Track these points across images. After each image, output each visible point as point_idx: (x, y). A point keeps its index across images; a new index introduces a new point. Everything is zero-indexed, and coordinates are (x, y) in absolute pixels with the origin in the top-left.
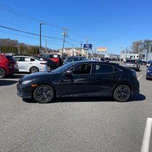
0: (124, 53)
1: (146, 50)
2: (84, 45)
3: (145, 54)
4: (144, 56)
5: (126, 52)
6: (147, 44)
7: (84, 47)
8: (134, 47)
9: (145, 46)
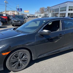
0: (36, 13)
1: (48, 12)
2: (18, 9)
3: (48, 14)
4: (47, 14)
5: (37, 13)
6: (48, 9)
7: (18, 10)
8: (41, 10)
9: (47, 10)
